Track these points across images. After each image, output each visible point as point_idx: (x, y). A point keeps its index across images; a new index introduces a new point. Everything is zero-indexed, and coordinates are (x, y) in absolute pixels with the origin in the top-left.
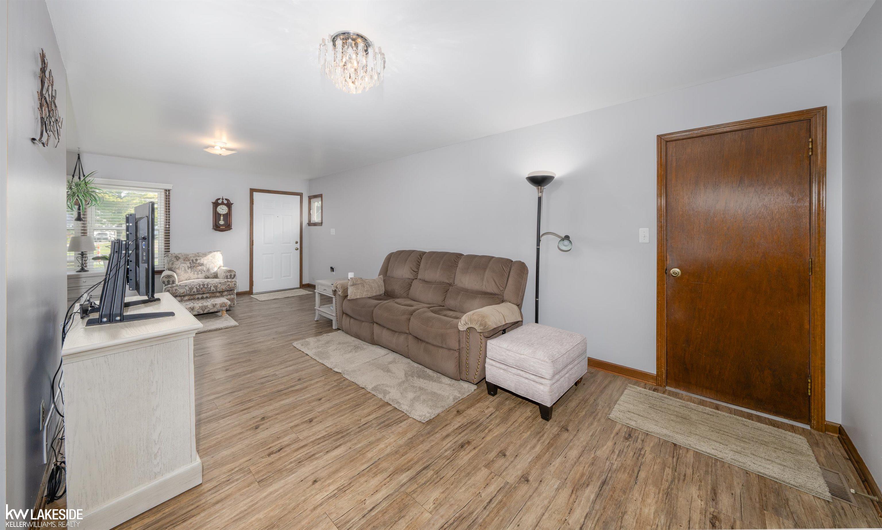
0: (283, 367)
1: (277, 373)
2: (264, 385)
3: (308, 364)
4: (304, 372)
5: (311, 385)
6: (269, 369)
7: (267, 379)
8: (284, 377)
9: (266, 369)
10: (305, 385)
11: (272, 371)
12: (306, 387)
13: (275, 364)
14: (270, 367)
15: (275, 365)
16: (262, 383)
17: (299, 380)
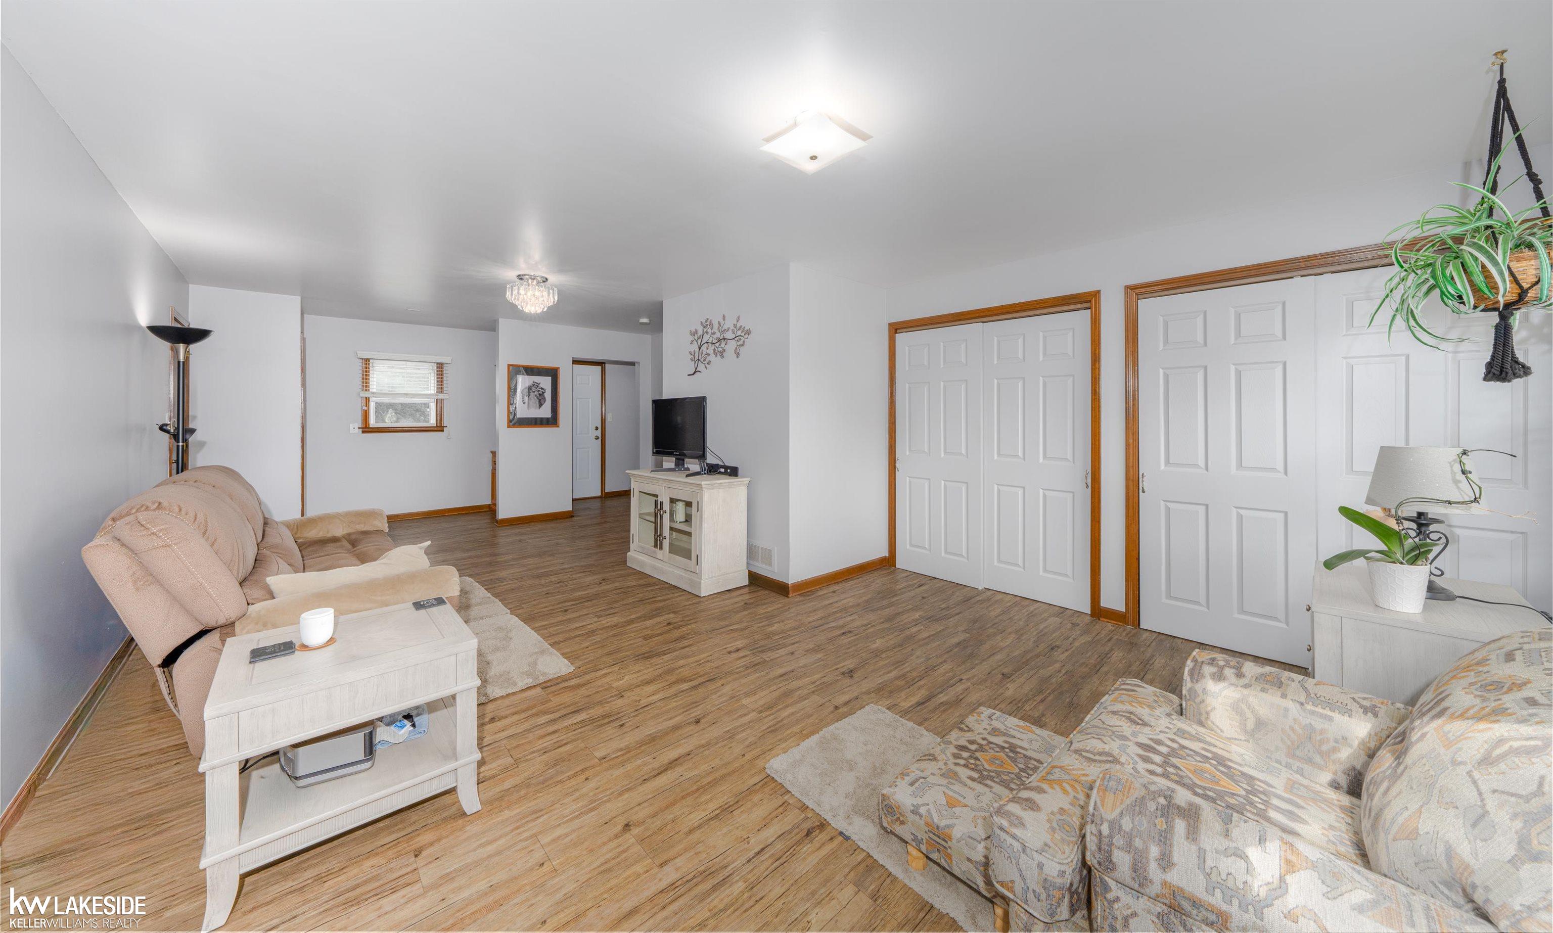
0: (589, 627)
1: (596, 619)
2: (609, 607)
3: (551, 630)
4: (559, 619)
5: (553, 605)
6: (609, 624)
7: (608, 613)
8: (586, 615)
9: (613, 624)
10: (560, 606)
11: (604, 622)
12: (559, 603)
13: (601, 632)
14: (609, 627)
15: (602, 629)
16: (612, 608)
17: (566, 611)
